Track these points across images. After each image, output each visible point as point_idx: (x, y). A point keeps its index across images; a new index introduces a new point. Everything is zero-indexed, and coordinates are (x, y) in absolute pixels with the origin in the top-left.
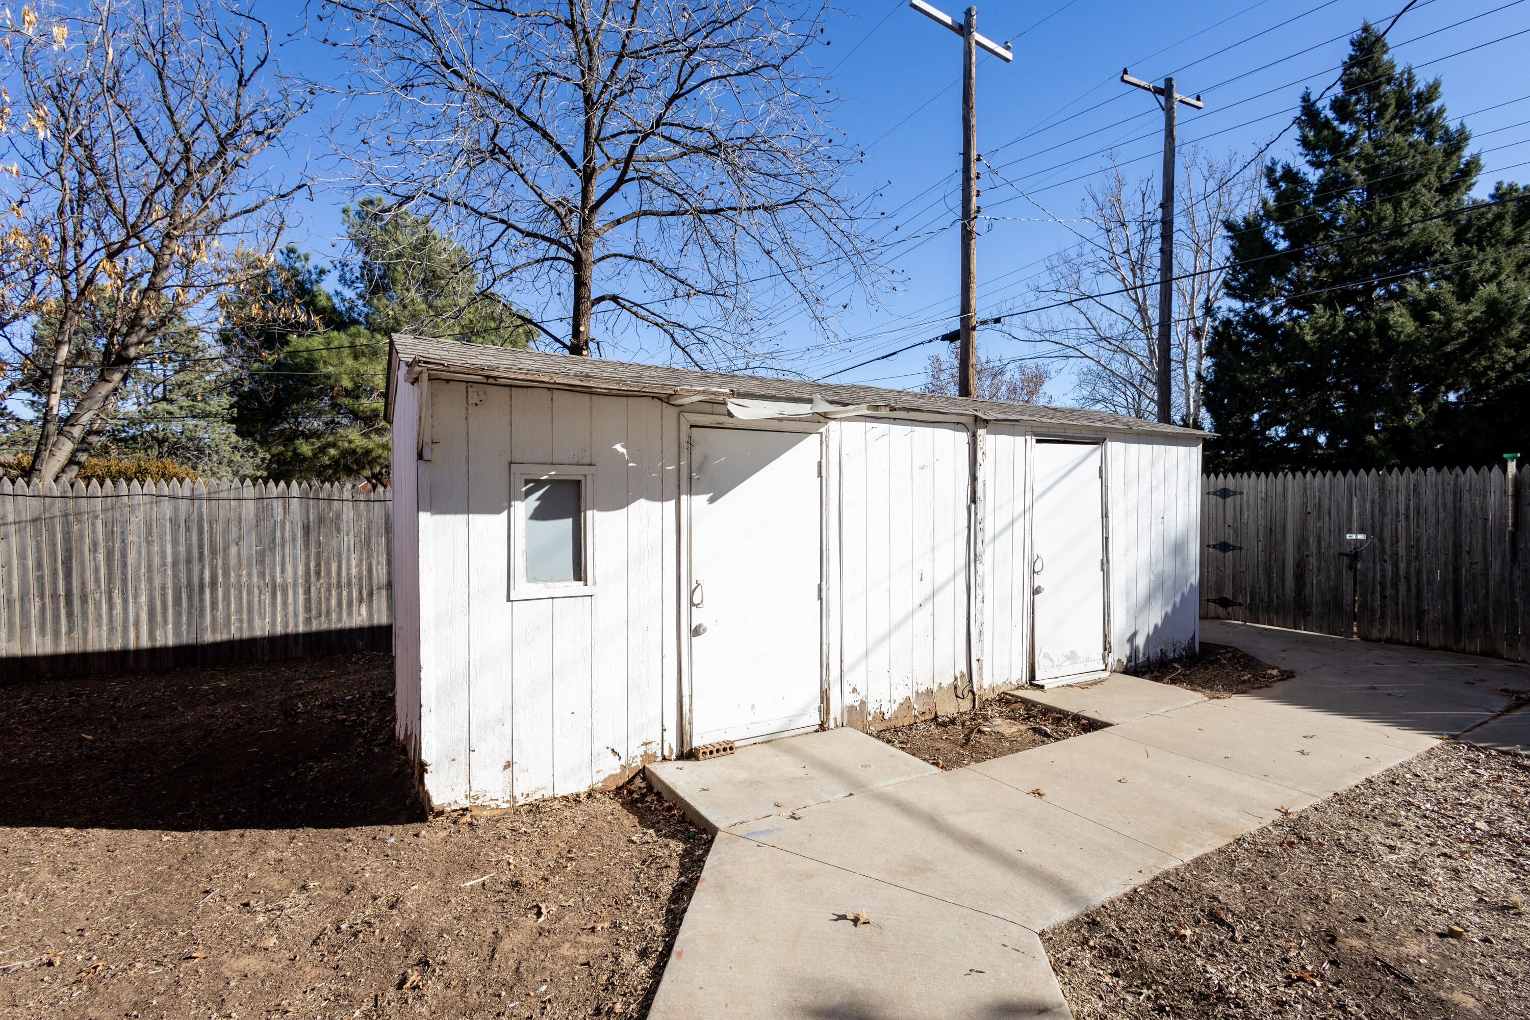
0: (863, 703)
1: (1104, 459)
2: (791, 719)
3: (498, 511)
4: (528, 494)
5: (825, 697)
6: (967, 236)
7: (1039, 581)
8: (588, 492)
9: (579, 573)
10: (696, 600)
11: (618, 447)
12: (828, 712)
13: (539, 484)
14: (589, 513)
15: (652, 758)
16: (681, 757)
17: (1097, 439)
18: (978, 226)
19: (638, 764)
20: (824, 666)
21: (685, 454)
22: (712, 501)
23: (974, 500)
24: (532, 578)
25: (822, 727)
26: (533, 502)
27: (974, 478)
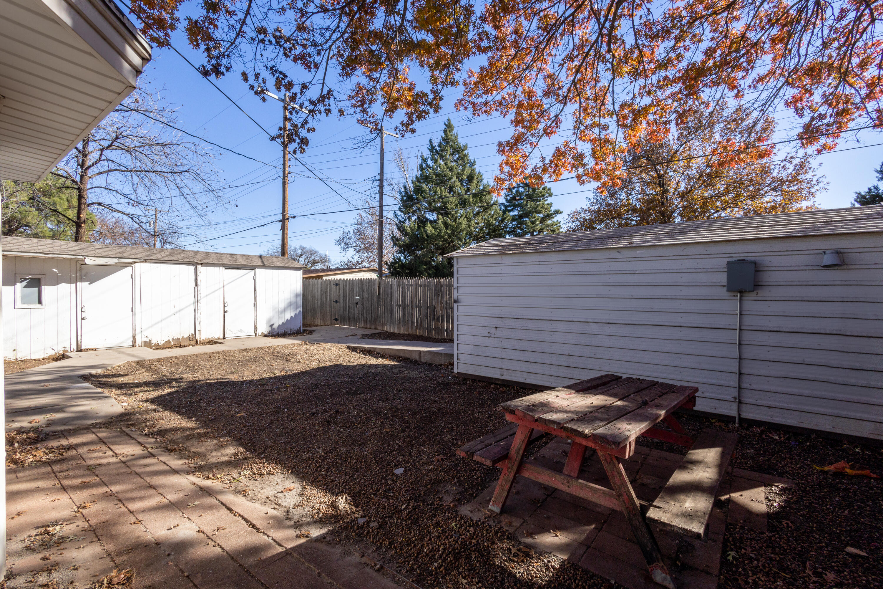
0: (150, 341)
1: (255, 274)
2: (120, 343)
3: (12, 285)
4: (21, 282)
5: (134, 337)
6: (284, 183)
7: (226, 309)
8: (43, 281)
9: (40, 302)
10: (83, 310)
11: (55, 270)
12: (135, 342)
13: (25, 279)
14: (43, 287)
15: (67, 351)
16: (77, 351)
17: (252, 268)
18: (290, 178)
19: (62, 352)
20: (134, 329)
21: (79, 272)
22: (90, 284)
23: (197, 285)
24: (23, 303)
25: (133, 346)
26: (24, 283)
27: (196, 279)
